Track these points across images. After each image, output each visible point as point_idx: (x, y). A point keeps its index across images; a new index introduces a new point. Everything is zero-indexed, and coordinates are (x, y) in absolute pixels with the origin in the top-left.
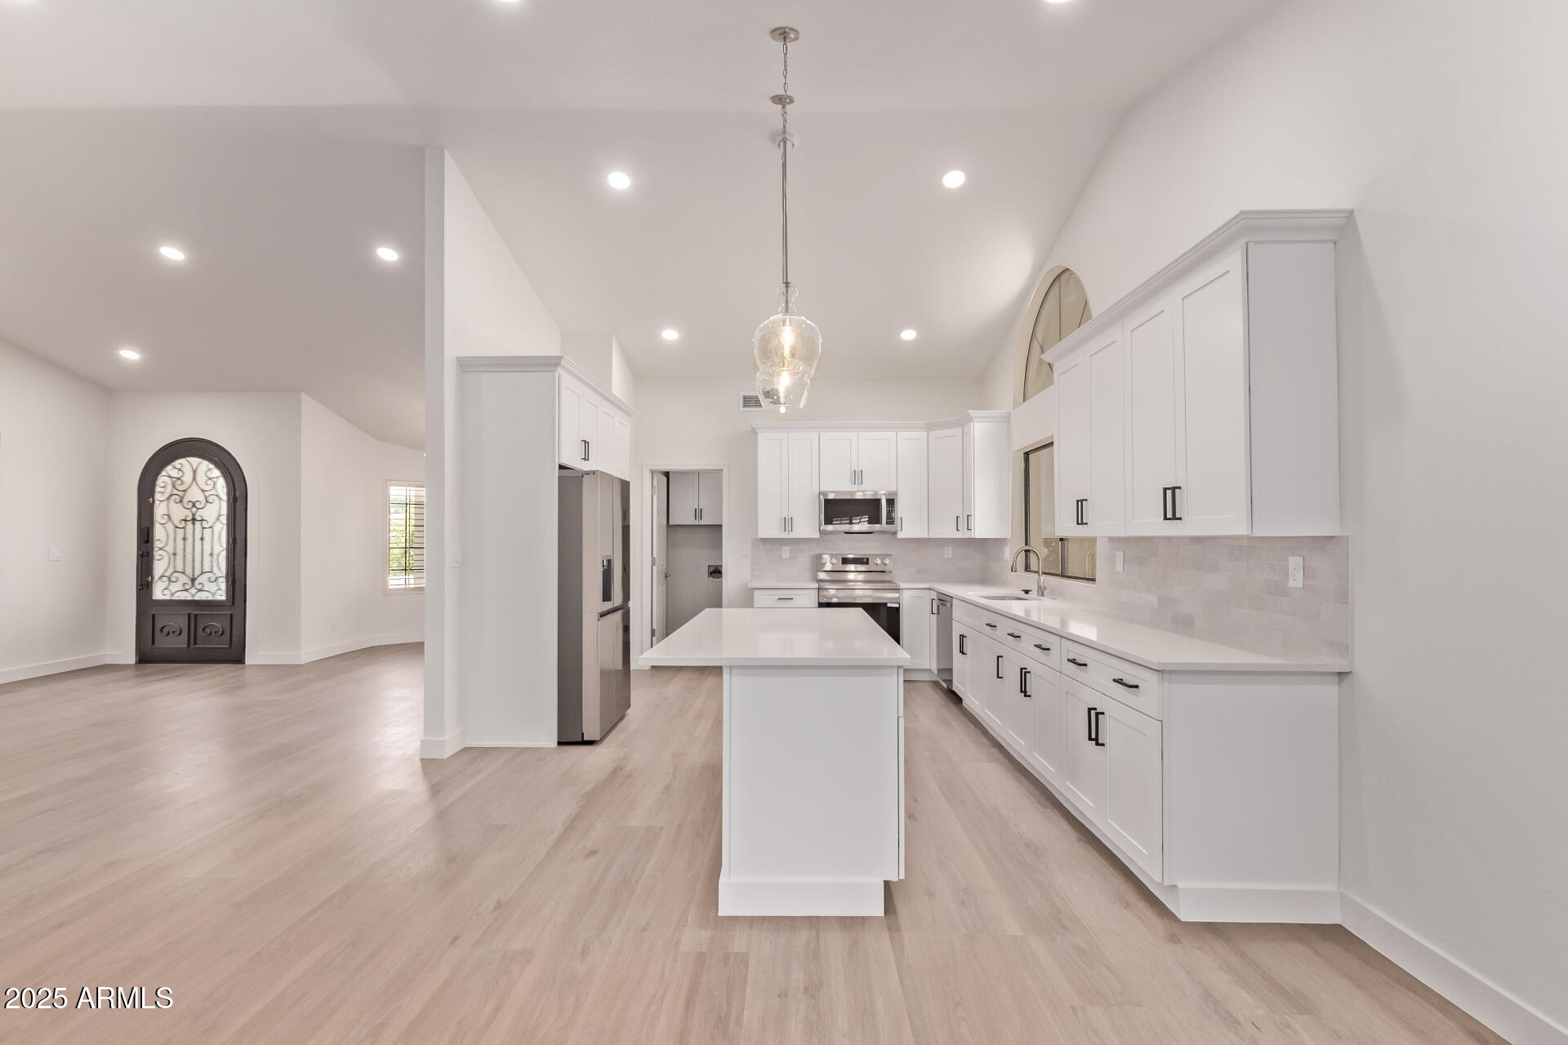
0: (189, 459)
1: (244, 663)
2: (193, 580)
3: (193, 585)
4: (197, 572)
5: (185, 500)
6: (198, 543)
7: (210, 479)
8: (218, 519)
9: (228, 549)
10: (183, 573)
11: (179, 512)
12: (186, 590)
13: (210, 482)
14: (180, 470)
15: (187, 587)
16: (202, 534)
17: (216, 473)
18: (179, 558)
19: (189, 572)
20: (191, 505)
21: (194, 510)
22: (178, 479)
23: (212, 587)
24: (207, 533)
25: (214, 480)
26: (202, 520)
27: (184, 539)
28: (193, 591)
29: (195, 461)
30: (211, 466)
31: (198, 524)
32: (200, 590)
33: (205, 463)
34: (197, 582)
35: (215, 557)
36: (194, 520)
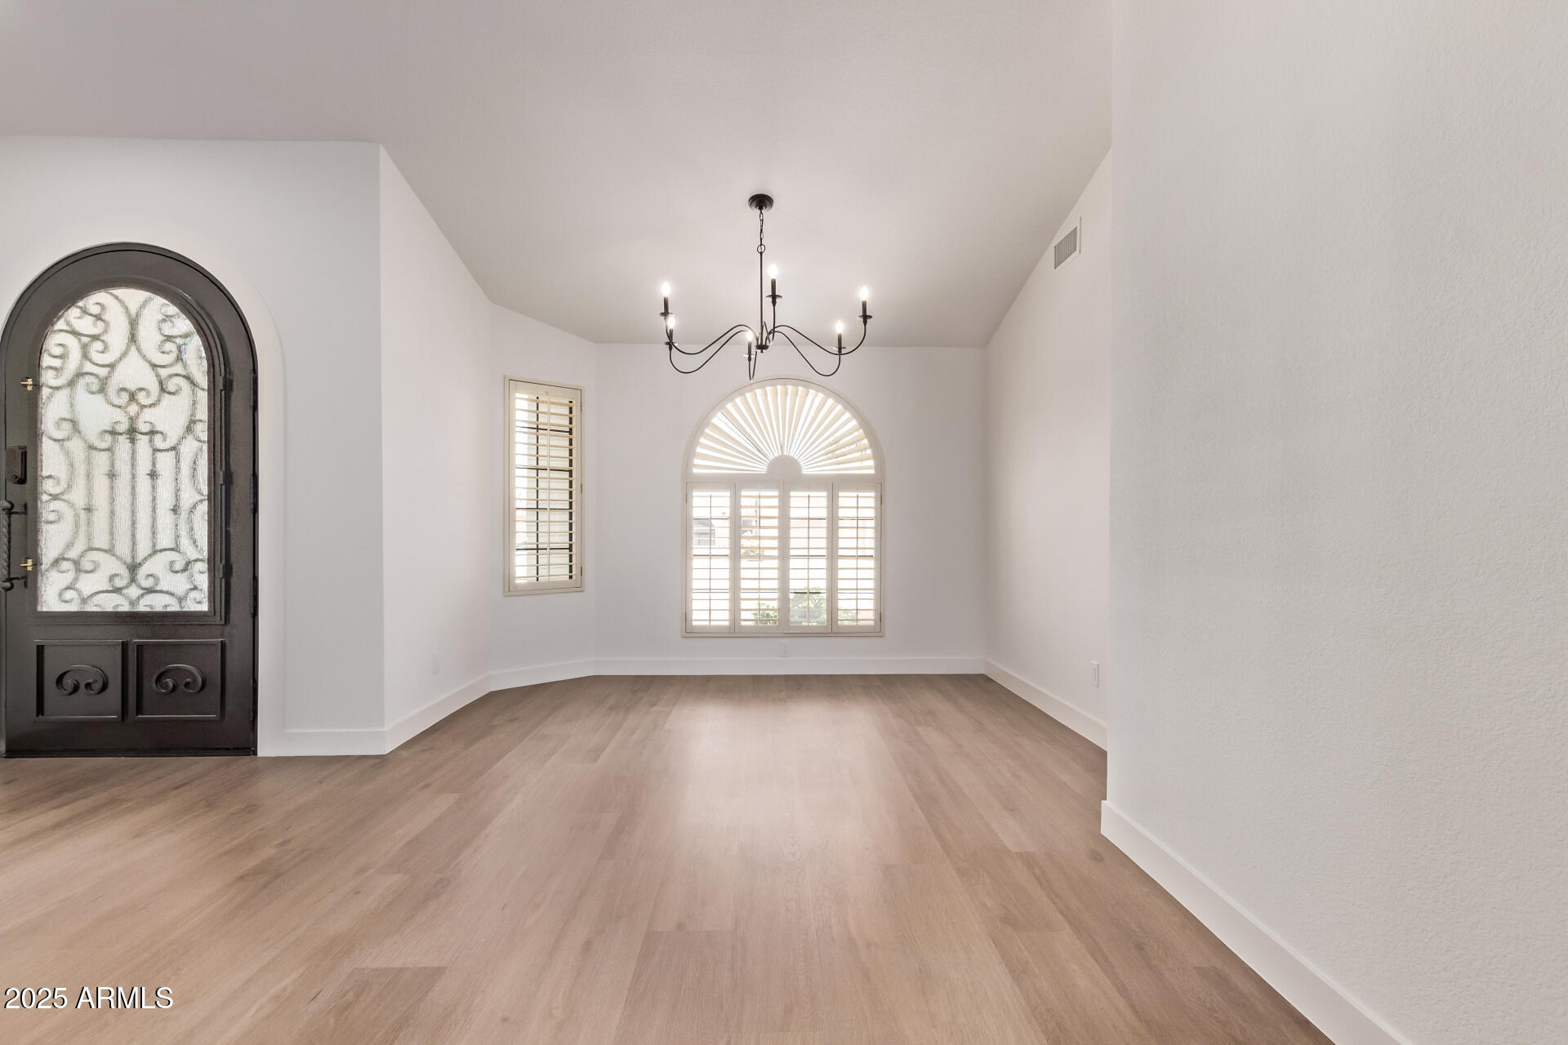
0: (121, 292)
1: (255, 753)
2: (133, 568)
3: (133, 580)
4: (143, 550)
5: (112, 390)
6: (143, 483)
7: (169, 338)
8: (189, 429)
9: (212, 498)
10: (110, 551)
11: (97, 414)
12: (117, 590)
13: (169, 346)
14: (98, 317)
15: (119, 583)
16: (154, 464)
17: (184, 325)
18: (101, 518)
19: (123, 549)
20: (125, 397)
21: (133, 409)
22: (95, 338)
23: (179, 584)
24: (165, 461)
25: (179, 341)
26: (152, 433)
27: (112, 475)
28: (134, 592)
29: (134, 297)
30: (172, 309)
31: (143, 442)
32: (150, 591)
33: (159, 301)
34: (142, 573)
35: (184, 515)
36: (132, 432)
